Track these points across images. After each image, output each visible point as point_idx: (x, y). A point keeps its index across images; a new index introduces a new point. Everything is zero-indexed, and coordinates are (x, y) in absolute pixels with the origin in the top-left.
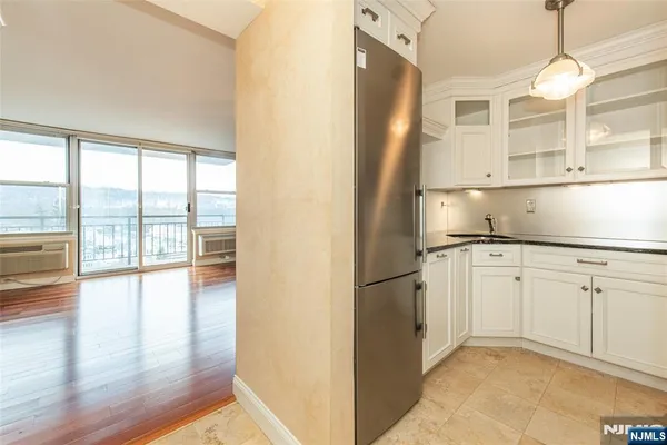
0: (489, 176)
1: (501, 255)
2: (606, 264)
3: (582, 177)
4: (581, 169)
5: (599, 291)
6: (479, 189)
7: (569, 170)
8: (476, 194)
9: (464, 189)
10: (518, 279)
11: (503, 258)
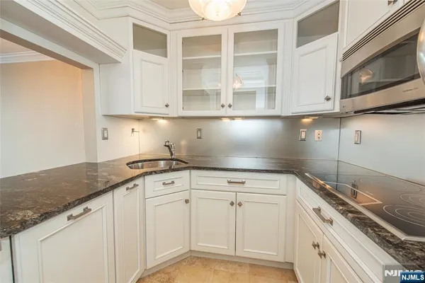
0: (167, 106)
1: (173, 183)
2: (243, 183)
3: (231, 112)
4: (230, 106)
5: (240, 204)
6: (163, 118)
7: (223, 106)
9: (152, 117)
10: (187, 201)
11: (175, 185)
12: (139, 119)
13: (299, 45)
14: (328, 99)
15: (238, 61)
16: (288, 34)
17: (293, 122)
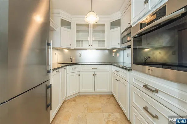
0: (71, 45)
1: (75, 69)
2: (97, 68)
4: (92, 45)
5: (96, 75)
6: (67, 49)
7: (89, 45)
8: (66, 51)
9: (63, 49)
10: (79, 75)
11: (76, 70)
12: (58, 49)
13: (111, 29)
14: (119, 44)
15: (94, 32)
16: (108, 26)
17: (111, 50)
